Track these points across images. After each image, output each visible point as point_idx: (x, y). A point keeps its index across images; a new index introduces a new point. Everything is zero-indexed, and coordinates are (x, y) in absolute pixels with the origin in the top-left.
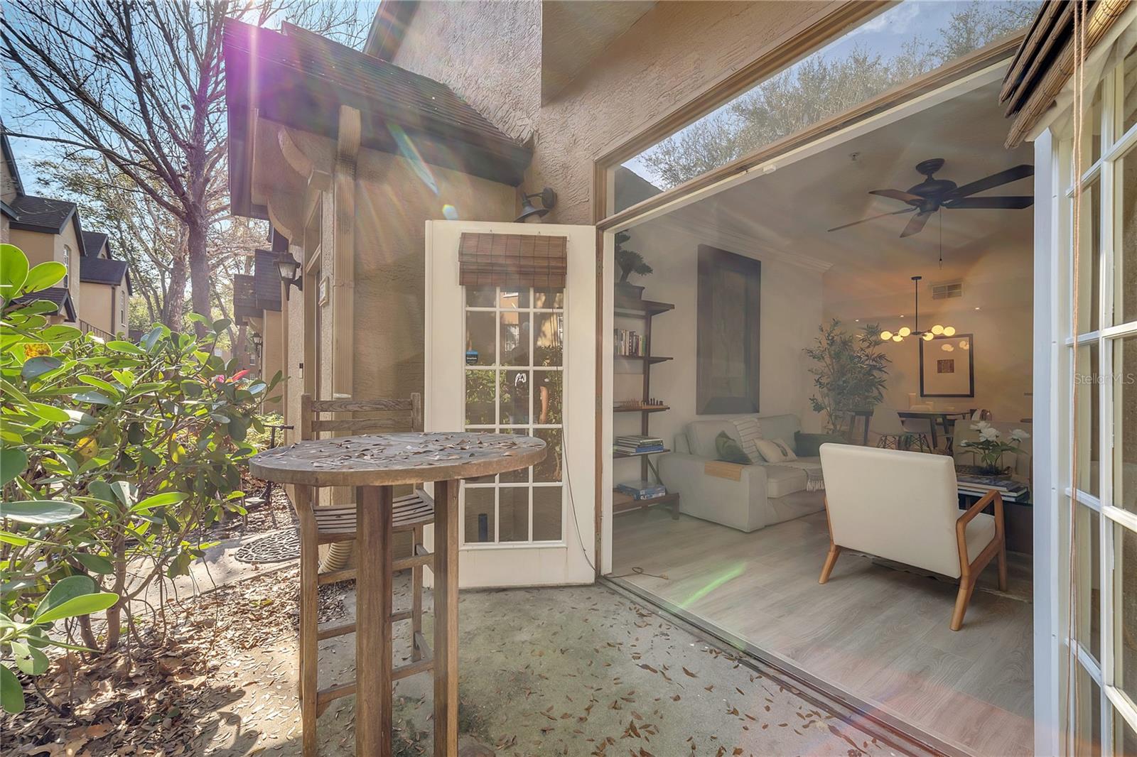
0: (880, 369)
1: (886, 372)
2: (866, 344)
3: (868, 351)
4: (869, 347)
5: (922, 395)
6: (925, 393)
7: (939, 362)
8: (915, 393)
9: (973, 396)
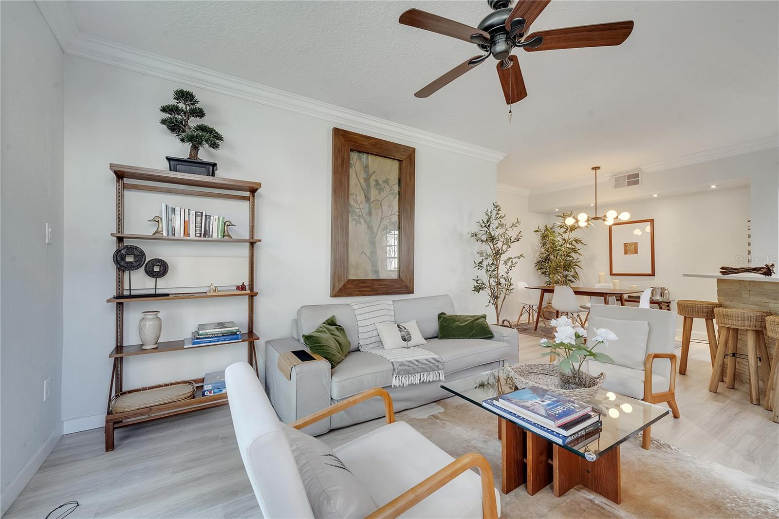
0: (576, 252)
1: (580, 254)
2: (563, 230)
3: (566, 236)
4: (565, 232)
5: (611, 274)
6: (613, 272)
7: (625, 245)
8: (604, 272)
9: (654, 275)
